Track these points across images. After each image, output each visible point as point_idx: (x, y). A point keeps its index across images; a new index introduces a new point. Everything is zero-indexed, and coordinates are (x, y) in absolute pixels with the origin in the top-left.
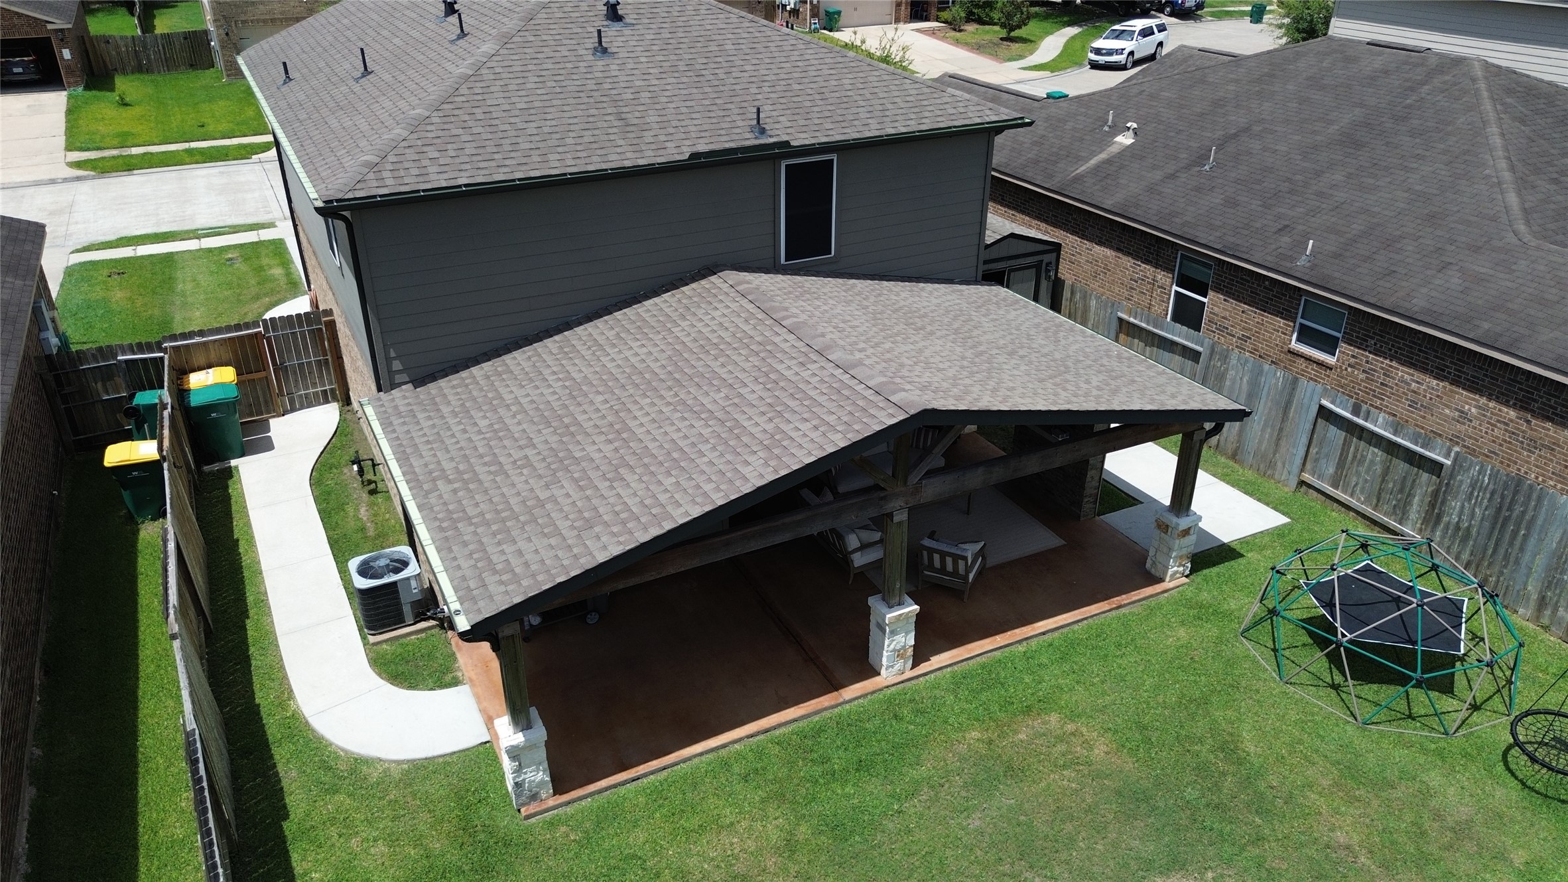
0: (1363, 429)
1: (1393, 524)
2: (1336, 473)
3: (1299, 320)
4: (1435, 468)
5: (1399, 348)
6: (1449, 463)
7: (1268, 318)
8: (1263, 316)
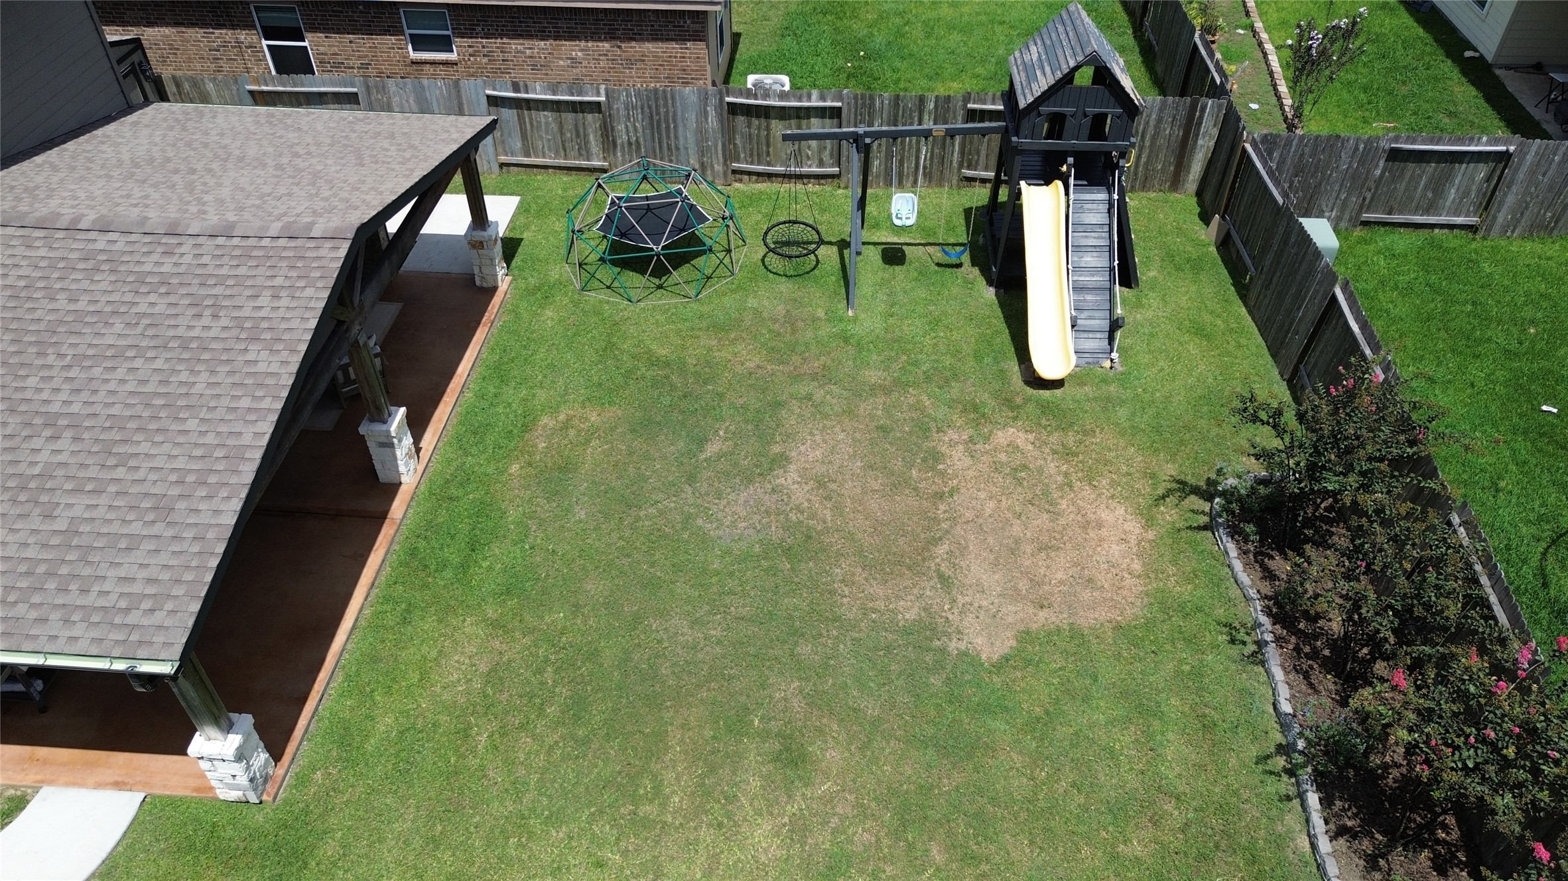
0: (528, 101)
1: (584, 163)
2: (523, 145)
3: (408, 32)
4: (596, 107)
5: (504, 26)
6: (604, 99)
7: (378, 40)
8: (372, 39)
